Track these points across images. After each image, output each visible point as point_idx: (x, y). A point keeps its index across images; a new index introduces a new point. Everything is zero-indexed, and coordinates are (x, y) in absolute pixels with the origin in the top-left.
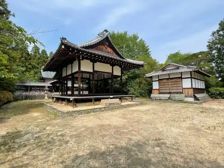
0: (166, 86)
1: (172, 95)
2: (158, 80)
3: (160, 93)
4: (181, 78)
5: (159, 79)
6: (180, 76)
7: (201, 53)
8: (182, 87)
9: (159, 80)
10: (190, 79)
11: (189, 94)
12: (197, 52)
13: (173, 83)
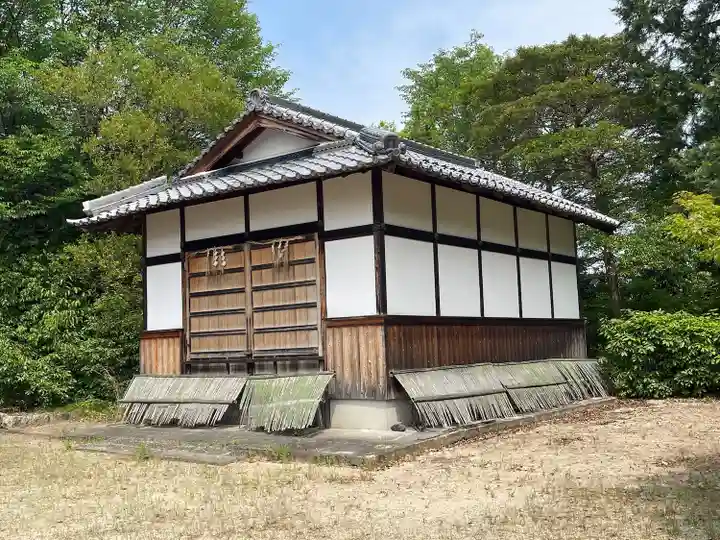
0: (227, 303)
1: (262, 383)
2: (177, 250)
3: (188, 368)
4: (316, 232)
5: (188, 239)
6: (311, 216)
7: (580, 49)
8: (324, 311)
9: (187, 246)
10: (368, 241)
11: (364, 376)
12: (550, 42)
13: (267, 277)
